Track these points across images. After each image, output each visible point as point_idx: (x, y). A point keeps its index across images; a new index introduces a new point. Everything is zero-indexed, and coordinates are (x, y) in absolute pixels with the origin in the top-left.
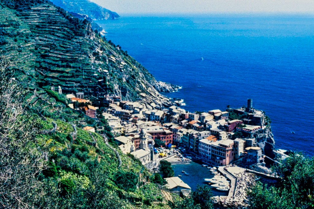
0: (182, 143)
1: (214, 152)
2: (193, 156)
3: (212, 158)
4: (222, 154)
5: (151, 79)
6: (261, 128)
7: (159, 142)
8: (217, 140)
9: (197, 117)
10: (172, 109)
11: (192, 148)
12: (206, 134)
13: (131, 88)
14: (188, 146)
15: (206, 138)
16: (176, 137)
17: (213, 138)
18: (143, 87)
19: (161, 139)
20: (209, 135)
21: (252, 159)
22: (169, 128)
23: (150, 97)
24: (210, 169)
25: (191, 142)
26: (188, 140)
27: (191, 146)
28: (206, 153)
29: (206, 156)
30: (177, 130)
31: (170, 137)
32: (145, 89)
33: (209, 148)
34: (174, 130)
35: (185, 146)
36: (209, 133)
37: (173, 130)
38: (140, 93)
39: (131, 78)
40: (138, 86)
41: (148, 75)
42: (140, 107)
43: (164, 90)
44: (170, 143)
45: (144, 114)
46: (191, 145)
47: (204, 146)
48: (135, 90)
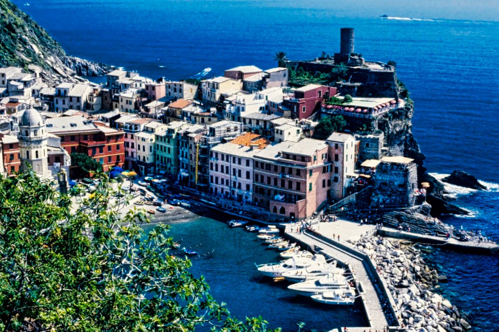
0: (153, 164)
1: (262, 181)
2: (192, 197)
3: (255, 200)
4: (290, 183)
5: (53, 46)
6: (397, 103)
7: (84, 161)
8: (267, 143)
9: (191, 89)
10: (117, 78)
11: (187, 175)
12: (229, 130)
13: (5, 52)
14: (172, 171)
15: (230, 141)
16: (133, 147)
17: (254, 139)
18: (34, 52)
19: (90, 152)
20: (238, 132)
21: (390, 196)
22: (113, 123)
23: (53, 75)
24: (256, 232)
25: (182, 156)
26: (172, 151)
27: (181, 170)
28: (235, 186)
29: (236, 196)
30: (136, 126)
31: (118, 147)
32: (40, 58)
33: (244, 168)
34: (126, 127)
35: (162, 172)
36: (239, 127)
37: (123, 127)
38: (27, 64)
39: (5, 31)
40: (22, 49)
41: (46, 37)
42: (23, 80)
43: (85, 73)
44: (117, 164)
45: (38, 97)
46: (183, 168)
47: (228, 164)
48: (14, 57)
